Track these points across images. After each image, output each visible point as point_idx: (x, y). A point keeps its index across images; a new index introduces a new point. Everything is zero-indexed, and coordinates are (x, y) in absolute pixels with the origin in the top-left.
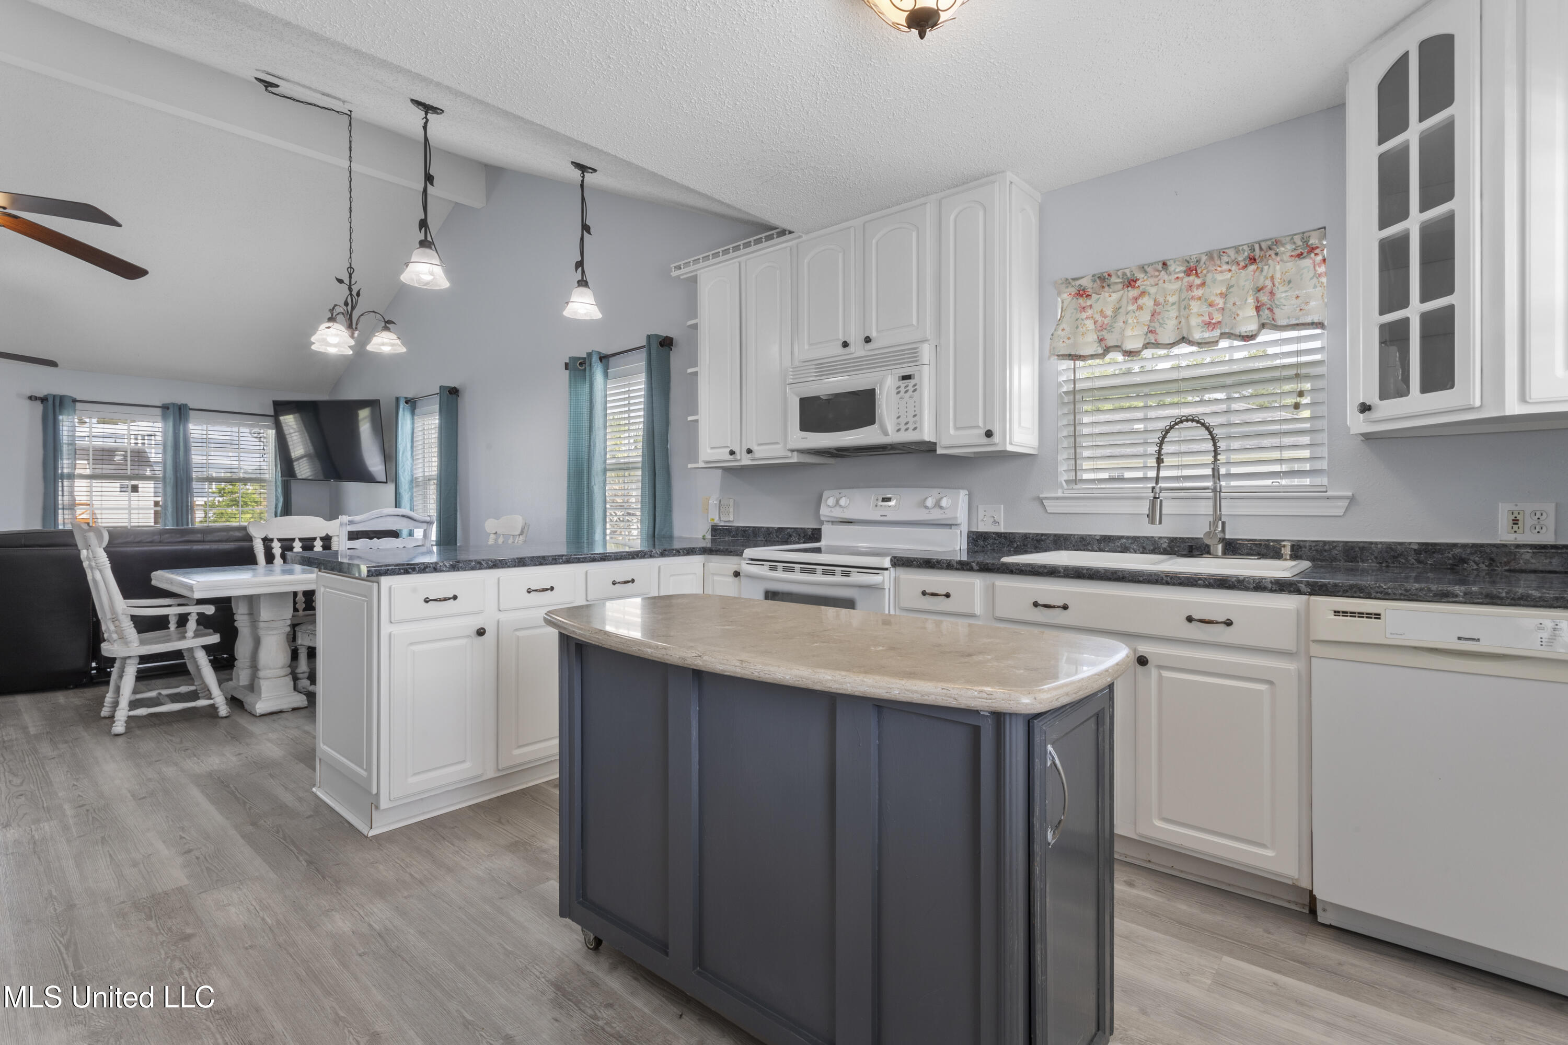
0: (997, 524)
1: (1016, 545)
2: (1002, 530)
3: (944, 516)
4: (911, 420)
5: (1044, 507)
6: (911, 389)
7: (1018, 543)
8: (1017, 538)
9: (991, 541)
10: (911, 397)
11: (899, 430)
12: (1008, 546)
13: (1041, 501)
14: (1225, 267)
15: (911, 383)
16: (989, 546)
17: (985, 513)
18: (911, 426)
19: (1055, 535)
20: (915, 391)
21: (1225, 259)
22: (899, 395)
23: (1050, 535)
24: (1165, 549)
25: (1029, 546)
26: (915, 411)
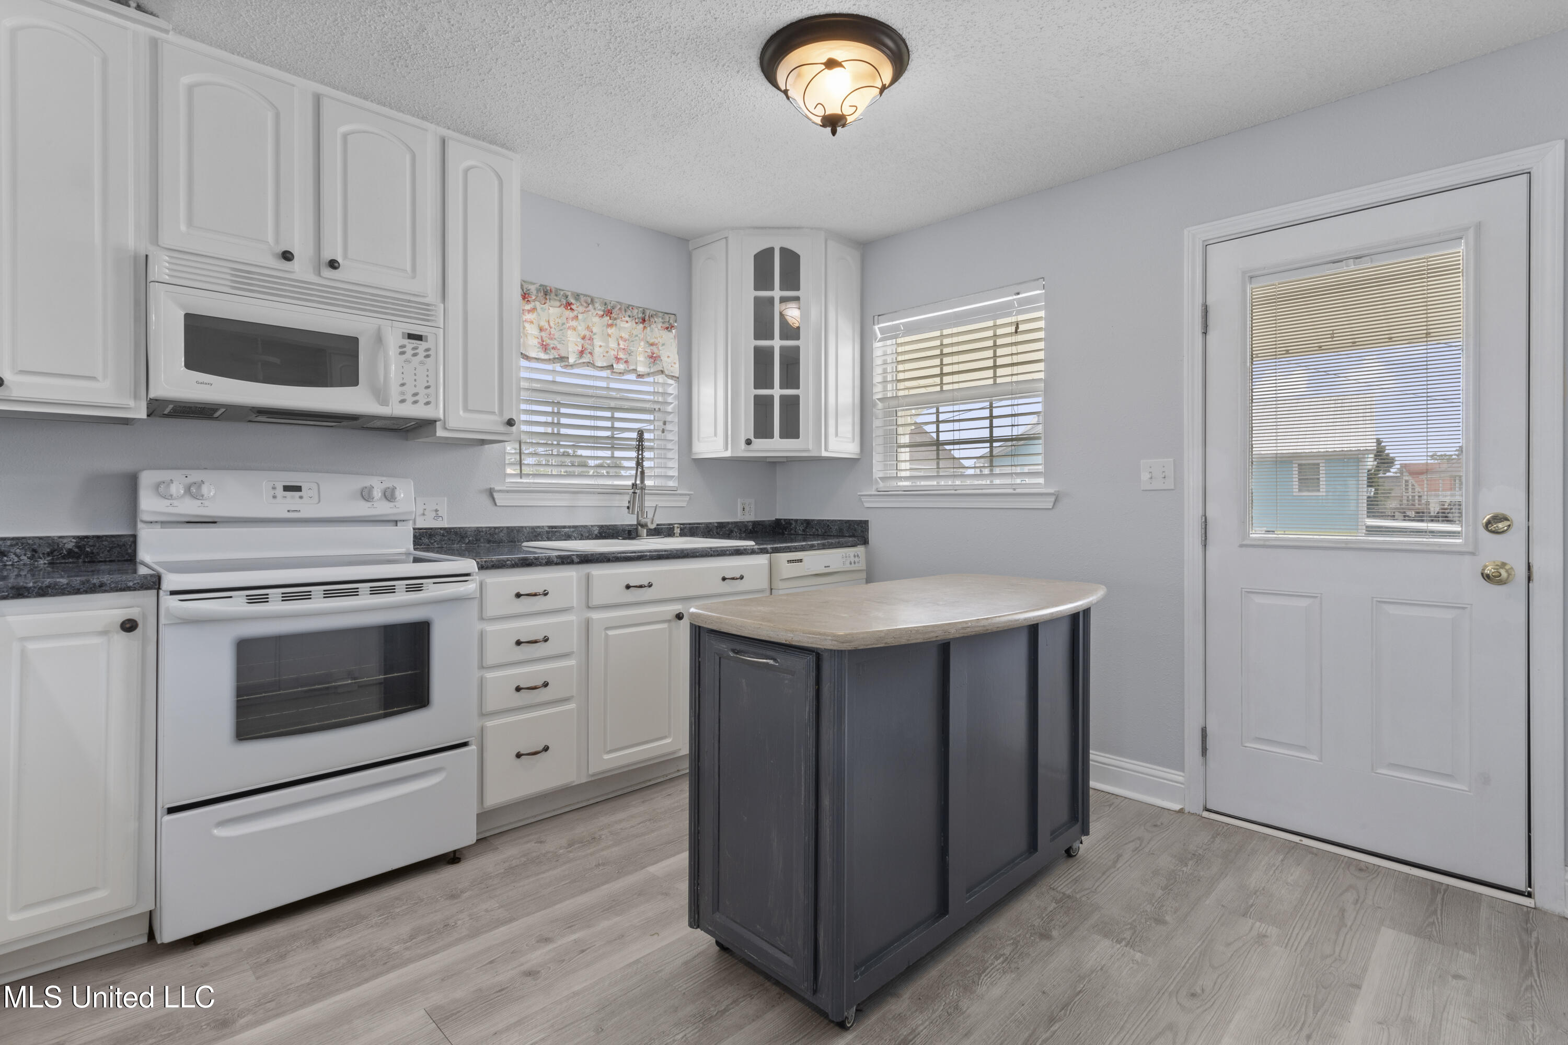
0: (441, 519)
1: (467, 541)
2: (446, 526)
3: (395, 511)
4: (423, 392)
5: (494, 499)
6: (421, 352)
7: (471, 538)
8: (469, 533)
9: (438, 538)
10: (422, 363)
11: (403, 401)
12: (459, 542)
13: (491, 493)
14: (627, 319)
15: (422, 345)
16: (435, 544)
17: (425, 507)
18: (422, 399)
19: (508, 528)
20: (427, 356)
21: (629, 313)
22: (404, 357)
23: (503, 528)
24: (596, 535)
25: (482, 540)
26: (428, 382)
